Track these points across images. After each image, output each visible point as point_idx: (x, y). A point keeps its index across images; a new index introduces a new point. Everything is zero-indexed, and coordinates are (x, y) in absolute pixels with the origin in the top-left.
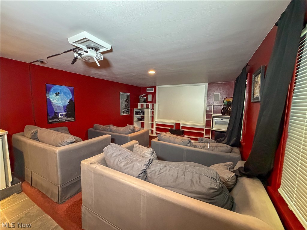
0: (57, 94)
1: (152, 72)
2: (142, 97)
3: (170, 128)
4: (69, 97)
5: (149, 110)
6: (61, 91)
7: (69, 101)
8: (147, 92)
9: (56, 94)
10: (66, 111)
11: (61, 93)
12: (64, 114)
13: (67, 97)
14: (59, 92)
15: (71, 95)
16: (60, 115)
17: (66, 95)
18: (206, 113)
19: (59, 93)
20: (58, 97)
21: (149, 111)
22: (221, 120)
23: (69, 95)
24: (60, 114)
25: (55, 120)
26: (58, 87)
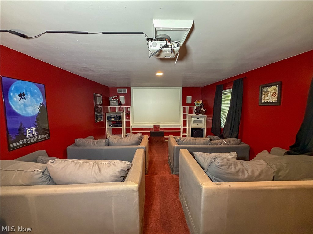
0: (22, 96)
1: (160, 74)
2: (113, 98)
3: (149, 131)
4: (39, 101)
5: (124, 113)
6: (26, 91)
7: (39, 108)
8: (118, 93)
9: (20, 95)
10: (36, 124)
11: (27, 95)
12: (34, 129)
13: (36, 100)
14: (24, 92)
15: (41, 97)
16: (28, 132)
17: (34, 98)
18: (183, 114)
19: (24, 95)
20: (22, 101)
21: (124, 115)
22: (198, 119)
23: (40, 98)
24: (27, 130)
25: (21, 142)
26: (21, 83)
